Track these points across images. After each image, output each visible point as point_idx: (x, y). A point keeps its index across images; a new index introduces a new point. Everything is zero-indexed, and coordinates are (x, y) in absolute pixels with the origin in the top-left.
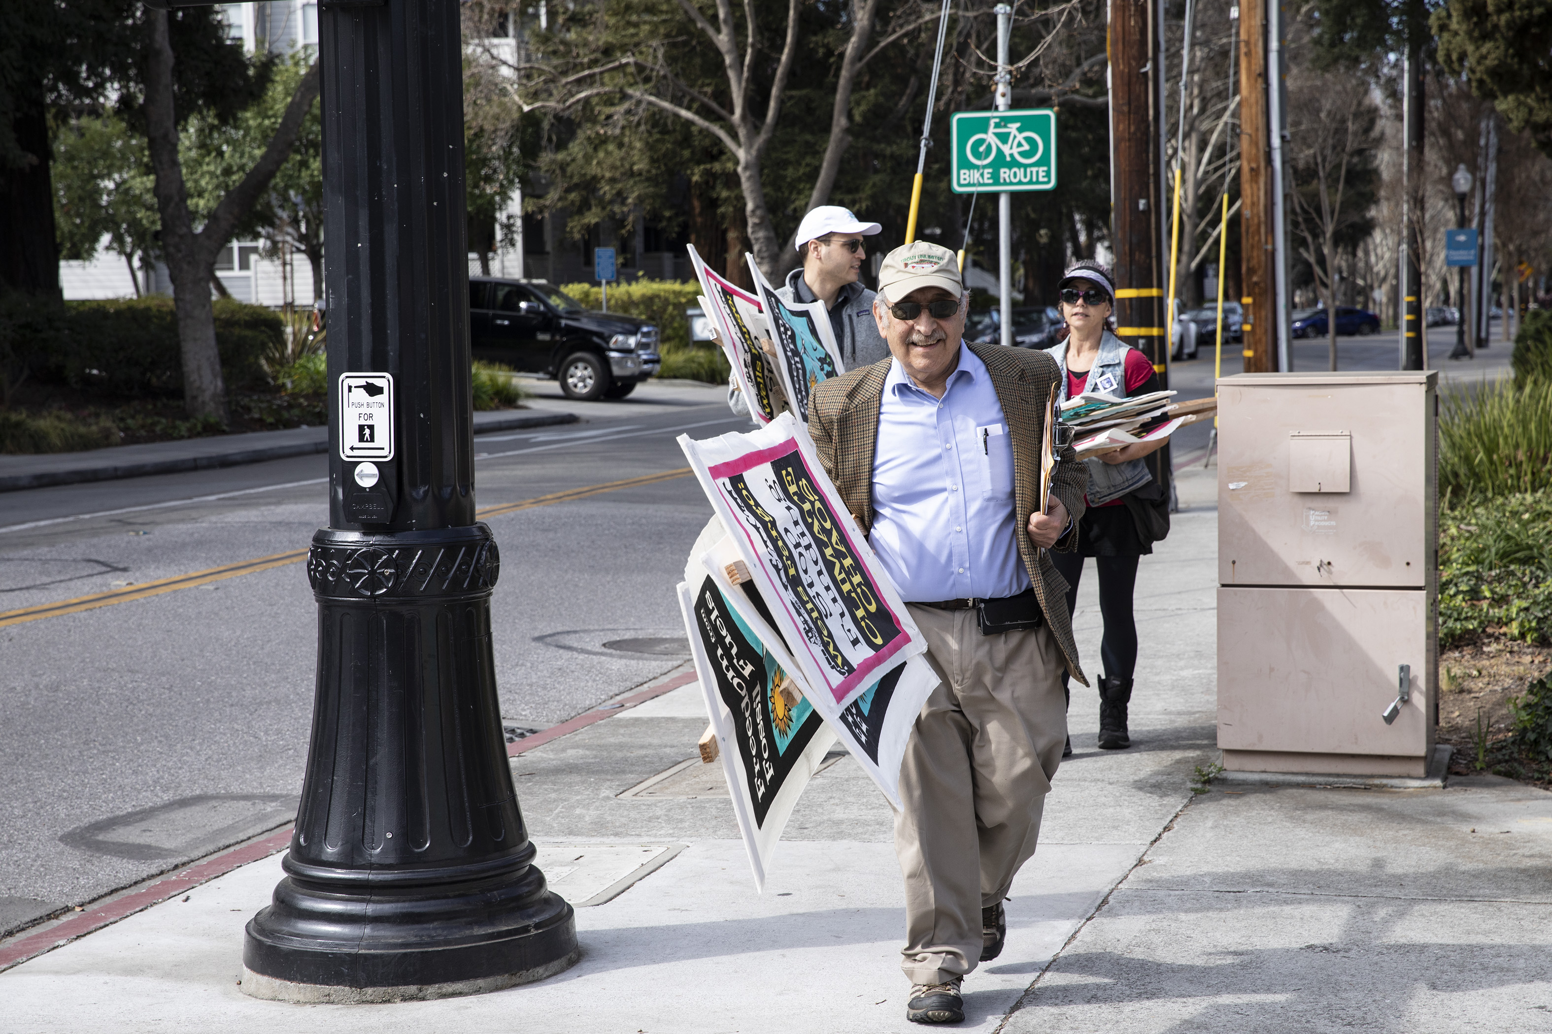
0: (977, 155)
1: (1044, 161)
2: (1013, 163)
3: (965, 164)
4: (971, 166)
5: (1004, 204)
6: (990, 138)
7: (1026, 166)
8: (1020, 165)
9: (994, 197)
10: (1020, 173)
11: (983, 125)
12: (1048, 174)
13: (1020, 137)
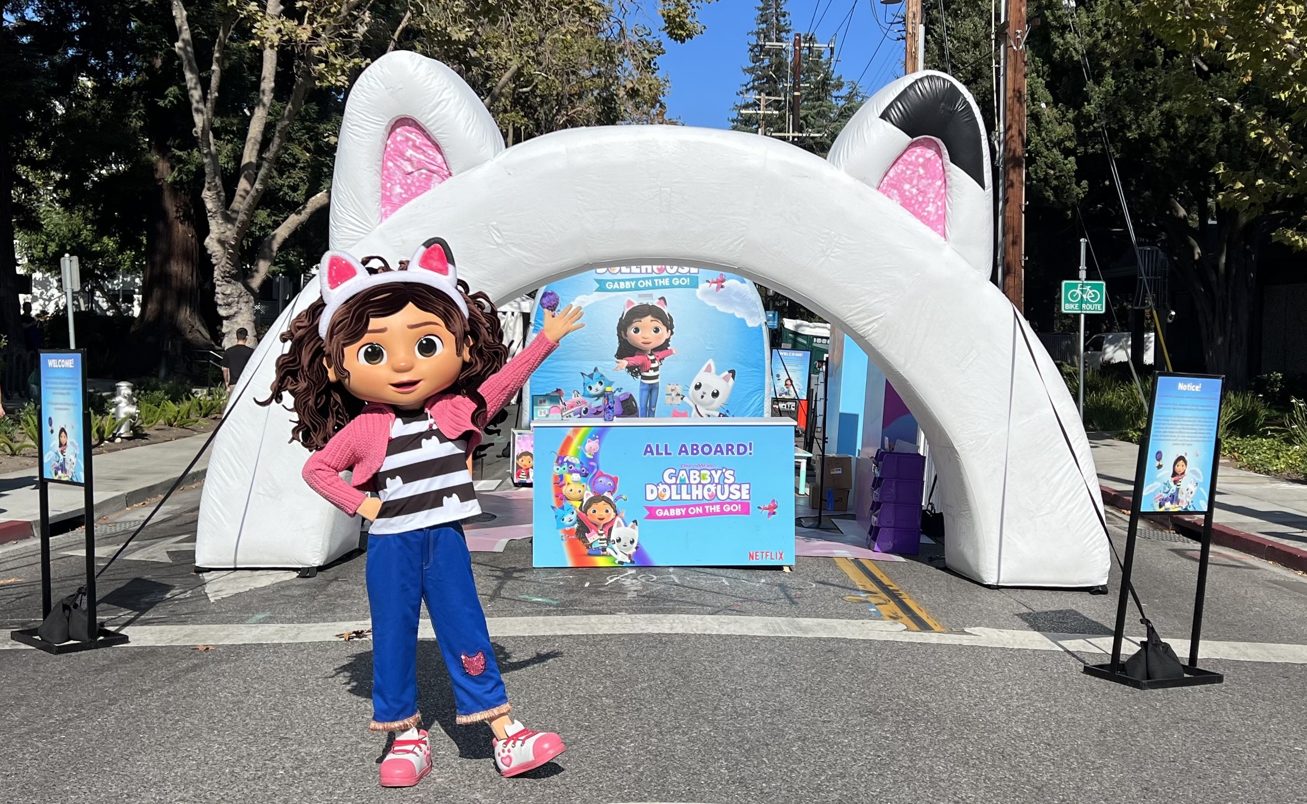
0: (1072, 296)
1: (1100, 302)
2: (1087, 302)
3: (1067, 301)
4: (1070, 302)
5: (1082, 316)
6: (1078, 292)
7: (1092, 303)
8: (1090, 303)
9: (1077, 316)
10: (1090, 306)
11: (1075, 286)
12: (1102, 307)
13: (1090, 292)
